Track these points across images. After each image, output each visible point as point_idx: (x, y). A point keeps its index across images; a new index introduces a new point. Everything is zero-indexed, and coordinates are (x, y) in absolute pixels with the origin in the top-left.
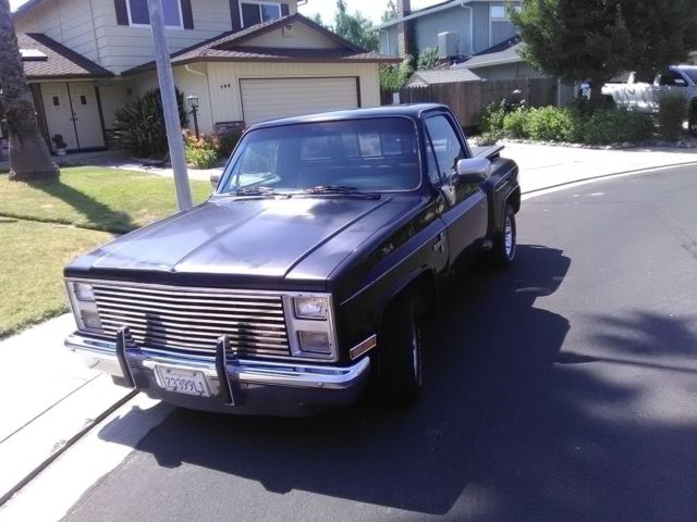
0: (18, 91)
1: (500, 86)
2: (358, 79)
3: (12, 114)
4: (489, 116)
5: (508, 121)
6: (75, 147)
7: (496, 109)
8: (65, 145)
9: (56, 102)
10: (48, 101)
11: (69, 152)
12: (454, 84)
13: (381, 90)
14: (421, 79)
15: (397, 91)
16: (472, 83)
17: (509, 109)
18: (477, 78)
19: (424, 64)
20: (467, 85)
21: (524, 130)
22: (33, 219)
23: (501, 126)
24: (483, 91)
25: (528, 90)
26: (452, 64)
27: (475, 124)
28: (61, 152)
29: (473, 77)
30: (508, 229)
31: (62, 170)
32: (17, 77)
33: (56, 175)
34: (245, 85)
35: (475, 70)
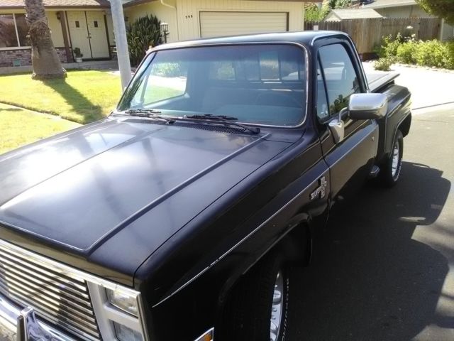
0: (37, 15)
1: (397, 23)
2: (288, 14)
3: (34, 32)
4: (386, 45)
5: (401, 49)
6: (89, 57)
7: (394, 39)
8: (82, 56)
9: (78, 25)
10: (72, 24)
11: (84, 60)
12: (361, 20)
13: (305, 23)
14: (337, 16)
15: (317, 24)
16: (375, 20)
17: (402, 41)
19: (341, 5)
20: (371, 21)
21: (413, 57)
22: (34, 110)
23: (395, 53)
24: (383, 26)
25: (418, 27)
26: (361, 4)
27: (375, 51)
28: (79, 60)
29: (377, 15)
30: (396, 151)
31: (68, 73)
32: (37, 5)
33: (63, 77)
34: (204, 16)
35: (378, 10)
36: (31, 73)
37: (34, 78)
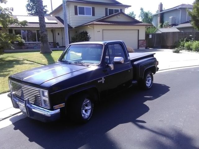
0: (44, 31)
1: (185, 33)
2: (138, 30)
3: (42, 37)
4: (180, 43)
5: (186, 44)
6: (62, 46)
7: (182, 41)
8: (59, 45)
9: (59, 34)
10: (57, 34)
11: (60, 47)
12: (170, 32)
13: (146, 33)
14: (161, 31)
15: (151, 34)
16: (175, 33)
17: (187, 41)
18: (179, 31)
19: (165, 26)
21: (191, 48)
22: (39, 64)
23: (184, 46)
24: (179, 35)
25: (195, 35)
26: (173, 26)
27: (175, 45)
28: (58, 47)
31: (53, 52)
32: (44, 28)
33: (51, 53)
34: (104, 31)
35: (178, 29)
36: (40, 51)
37: (41, 53)
